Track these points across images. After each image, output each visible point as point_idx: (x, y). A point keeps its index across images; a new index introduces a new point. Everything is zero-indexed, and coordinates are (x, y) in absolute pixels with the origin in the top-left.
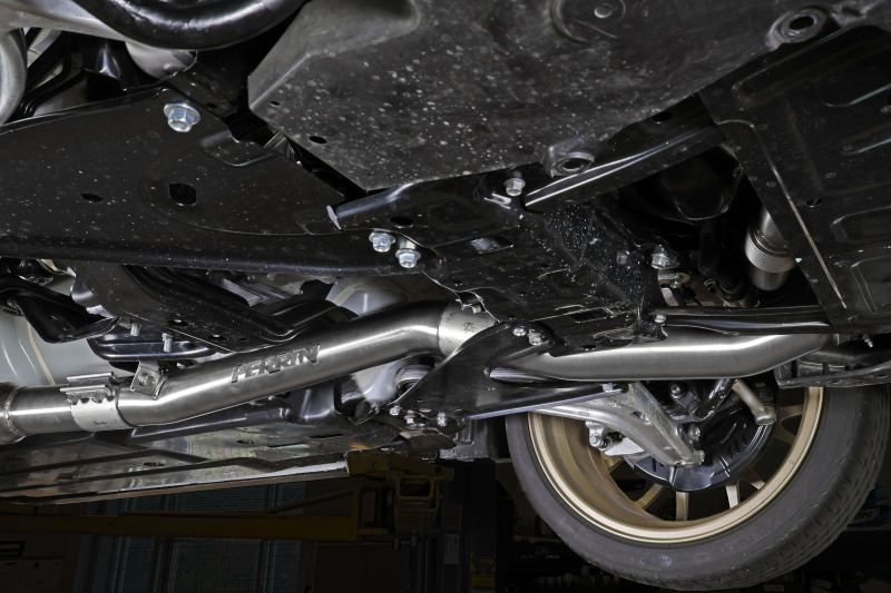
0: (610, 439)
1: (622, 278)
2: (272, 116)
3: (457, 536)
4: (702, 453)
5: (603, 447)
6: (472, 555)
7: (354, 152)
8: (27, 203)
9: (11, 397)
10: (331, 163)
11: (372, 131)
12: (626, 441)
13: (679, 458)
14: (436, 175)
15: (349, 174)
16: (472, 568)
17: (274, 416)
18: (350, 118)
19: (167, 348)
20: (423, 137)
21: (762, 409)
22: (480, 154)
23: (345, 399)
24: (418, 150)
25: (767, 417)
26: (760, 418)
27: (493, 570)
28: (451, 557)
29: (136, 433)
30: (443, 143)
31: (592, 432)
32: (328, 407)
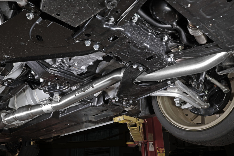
0: (182, 104)
1: (155, 45)
2: (45, 10)
3: (153, 143)
4: (208, 104)
5: (180, 106)
6: (157, 147)
7: (66, 16)
8: (11, 48)
9: (30, 107)
10: (64, 21)
11: (66, 8)
12: (188, 104)
13: (202, 106)
14: (87, 18)
15: (69, 23)
16: (158, 151)
17: (89, 106)
18: (61, 6)
19: (58, 88)
20: (78, 7)
21: (224, 87)
22: (92, 8)
23: (106, 99)
24: (79, 11)
25: (226, 90)
26: (224, 91)
27: (164, 152)
28: (151, 149)
29: (61, 115)
30: (83, 7)
31: (176, 102)
32: (102, 102)
